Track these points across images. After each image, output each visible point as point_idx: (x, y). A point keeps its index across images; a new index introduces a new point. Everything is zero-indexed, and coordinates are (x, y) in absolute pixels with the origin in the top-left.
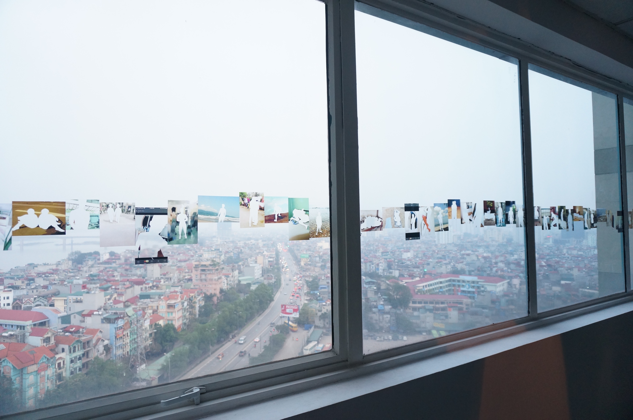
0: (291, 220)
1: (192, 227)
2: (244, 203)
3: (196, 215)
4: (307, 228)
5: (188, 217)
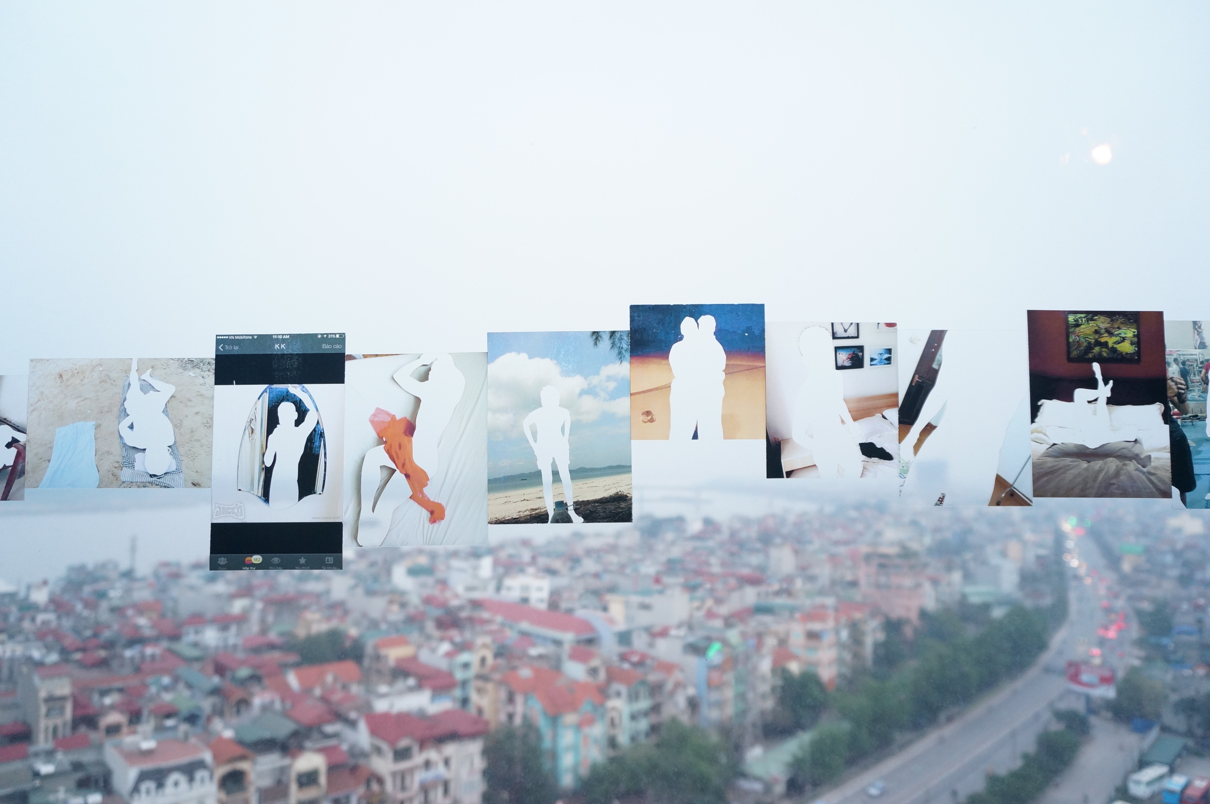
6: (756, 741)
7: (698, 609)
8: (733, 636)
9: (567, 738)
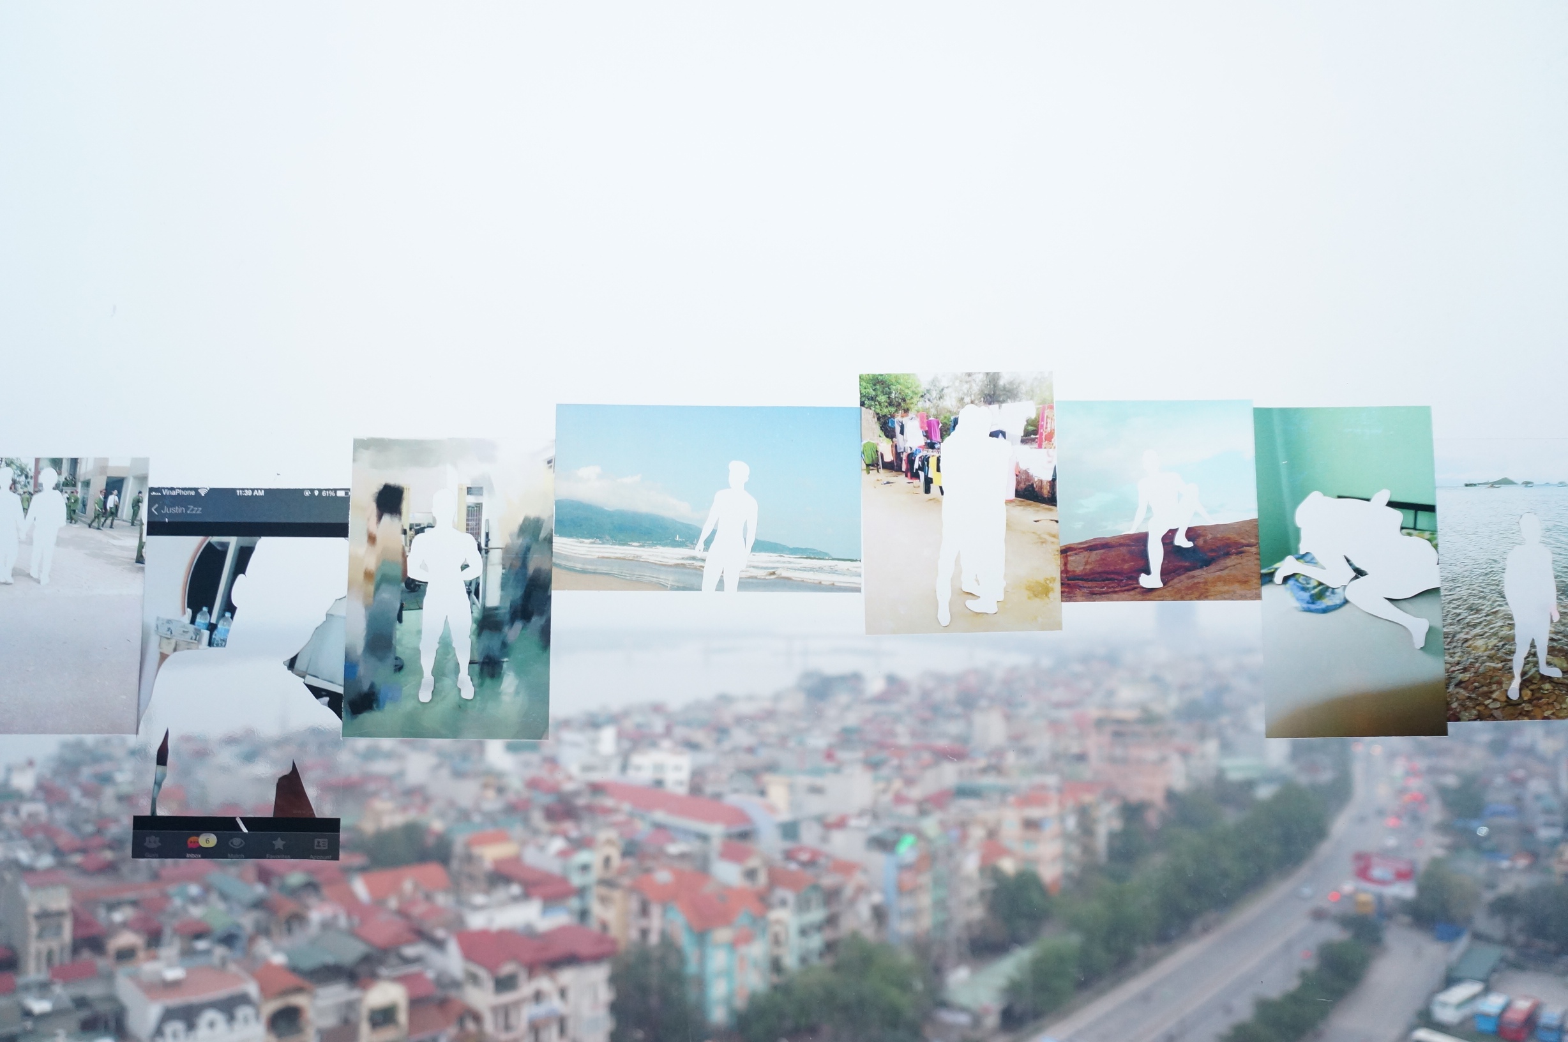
0: (1278, 578)
1: (512, 621)
2: (898, 455)
3: (542, 535)
4: (1420, 641)
5: (483, 550)
6: (961, 960)
7: (884, 791)
8: (930, 825)
9: (718, 959)
